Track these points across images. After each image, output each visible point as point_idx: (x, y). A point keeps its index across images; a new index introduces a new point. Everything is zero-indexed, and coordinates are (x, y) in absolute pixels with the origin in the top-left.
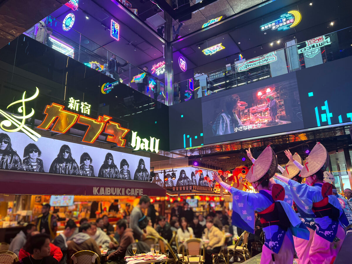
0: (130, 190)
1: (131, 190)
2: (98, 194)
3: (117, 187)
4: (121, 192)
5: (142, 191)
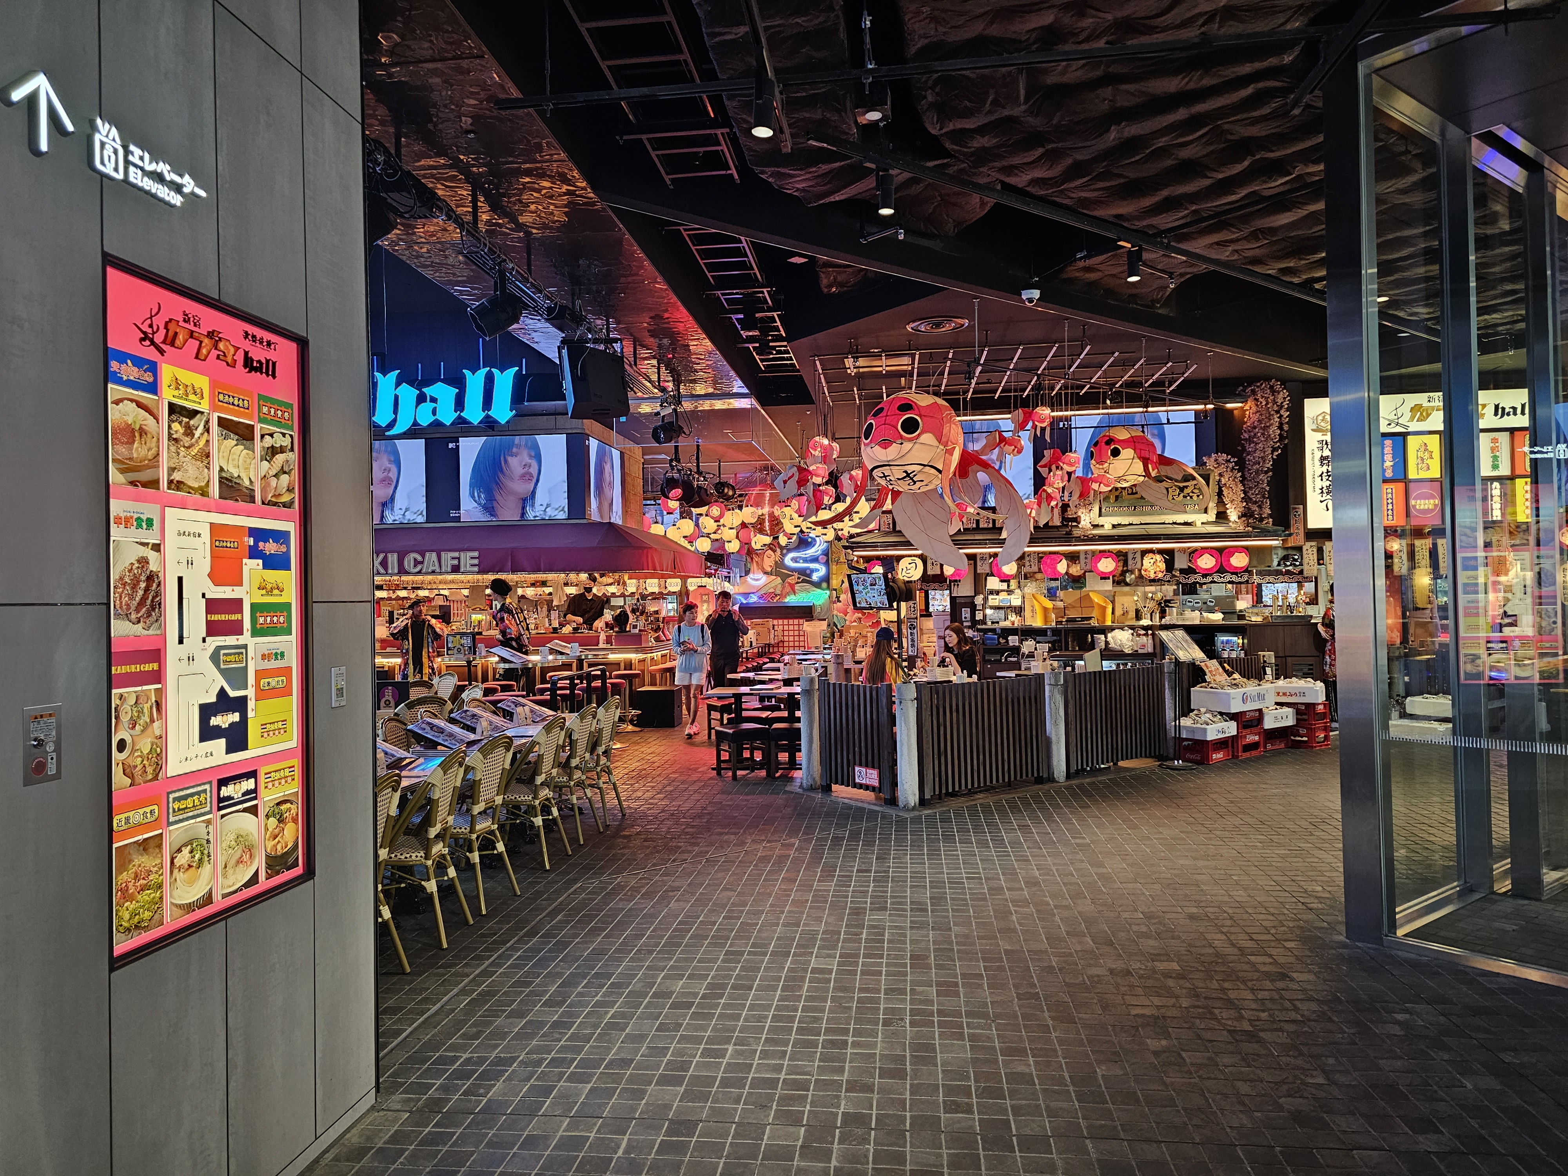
0: (419, 558)
1: (423, 557)
5: (472, 558)
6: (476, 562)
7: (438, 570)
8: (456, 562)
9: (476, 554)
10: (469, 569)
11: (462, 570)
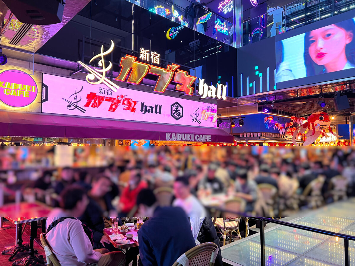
0: (198, 137)
2: (170, 139)
4: (190, 138)
5: (210, 137)
8: (206, 138)
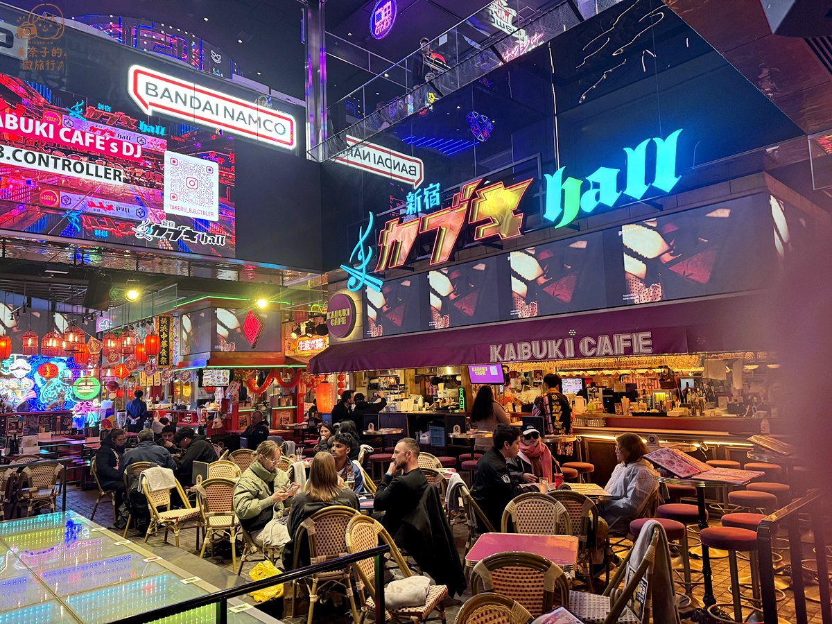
0: (593, 342)
2: (501, 360)
3: (547, 339)
4: (562, 349)
5: (645, 339)
6: (649, 343)
7: (611, 353)
8: (628, 344)
9: (648, 335)
10: (642, 350)
11: (635, 351)
